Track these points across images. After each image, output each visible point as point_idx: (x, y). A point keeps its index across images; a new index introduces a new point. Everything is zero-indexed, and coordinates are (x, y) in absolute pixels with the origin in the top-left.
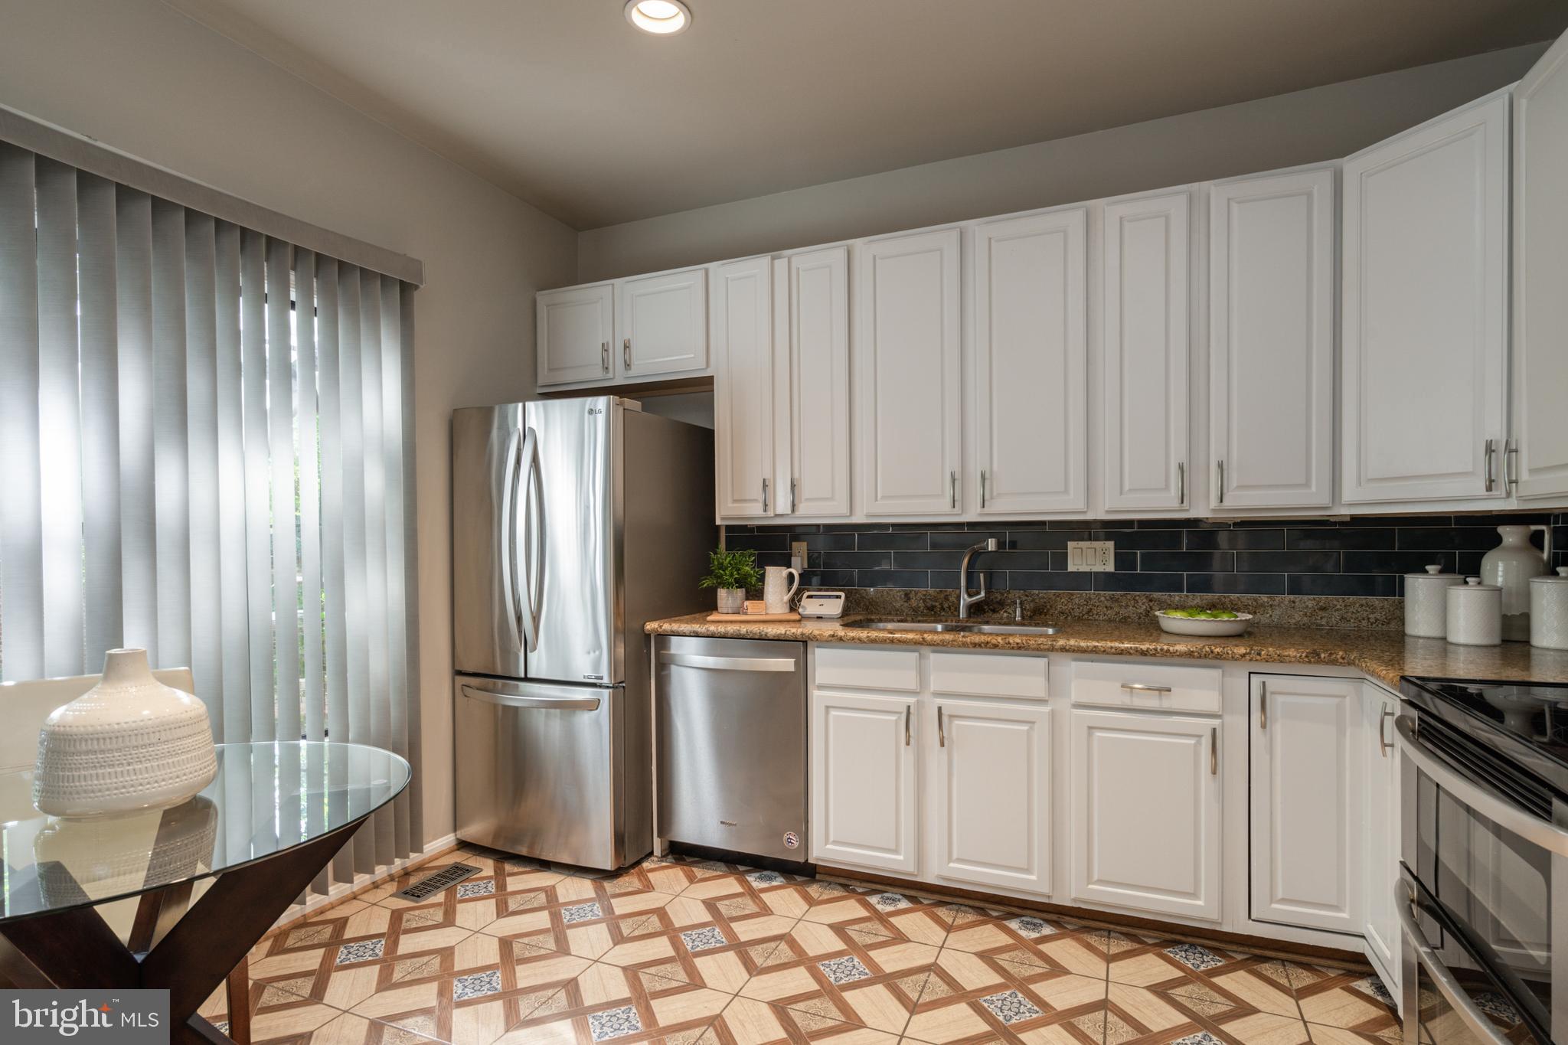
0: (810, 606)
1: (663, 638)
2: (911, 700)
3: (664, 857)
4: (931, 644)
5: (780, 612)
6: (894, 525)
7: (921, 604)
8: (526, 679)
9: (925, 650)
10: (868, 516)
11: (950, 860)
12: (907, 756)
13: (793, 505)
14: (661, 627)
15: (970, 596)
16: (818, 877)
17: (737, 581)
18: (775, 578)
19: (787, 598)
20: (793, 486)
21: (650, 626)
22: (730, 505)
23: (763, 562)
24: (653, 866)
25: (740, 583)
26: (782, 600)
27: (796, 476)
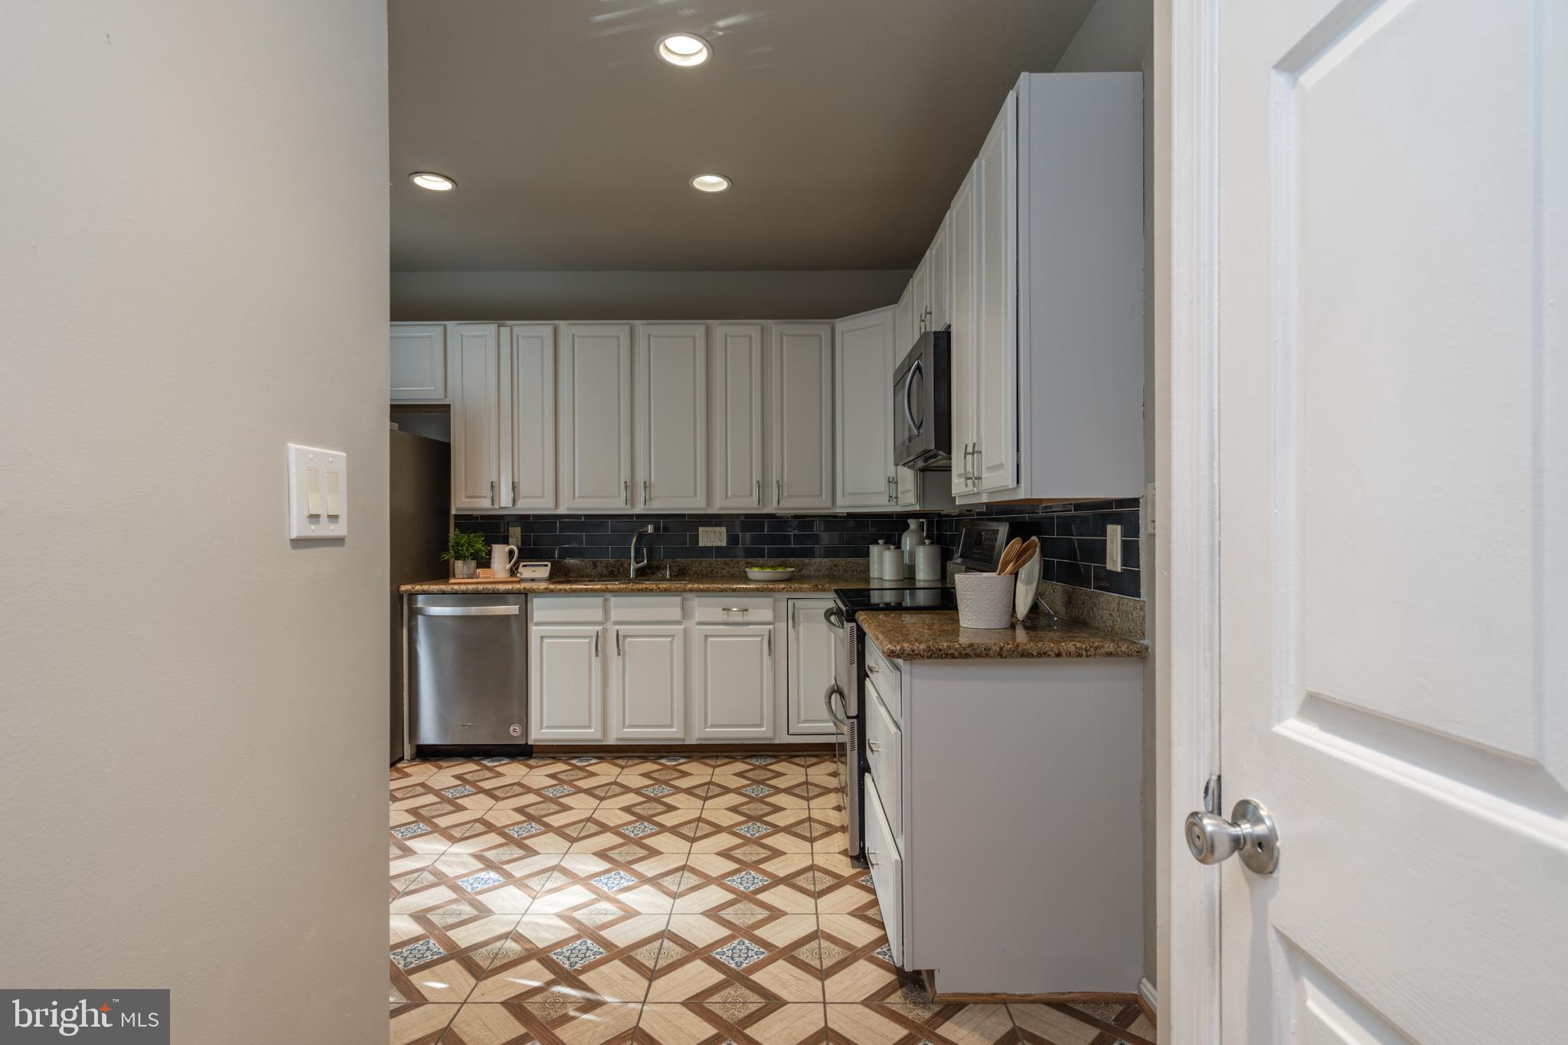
0: (526, 572)
1: (412, 595)
2: (599, 628)
3: (412, 759)
4: (612, 591)
5: (504, 576)
6: (585, 516)
7: (605, 570)
9: (608, 595)
10: (568, 509)
11: (624, 727)
12: (596, 664)
13: (514, 501)
14: (414, 588)
15: (637, 563)
16: (534, 755)
17: (471, 554)
18: (499, 552)
19: (508, 567)
20: (514, 488)
21: (403, 588)
22: (464, 500)
23: (490, 541)
24: (405, 765)
25: (475, 556)
26: (505, 567)
27: (516, 480)
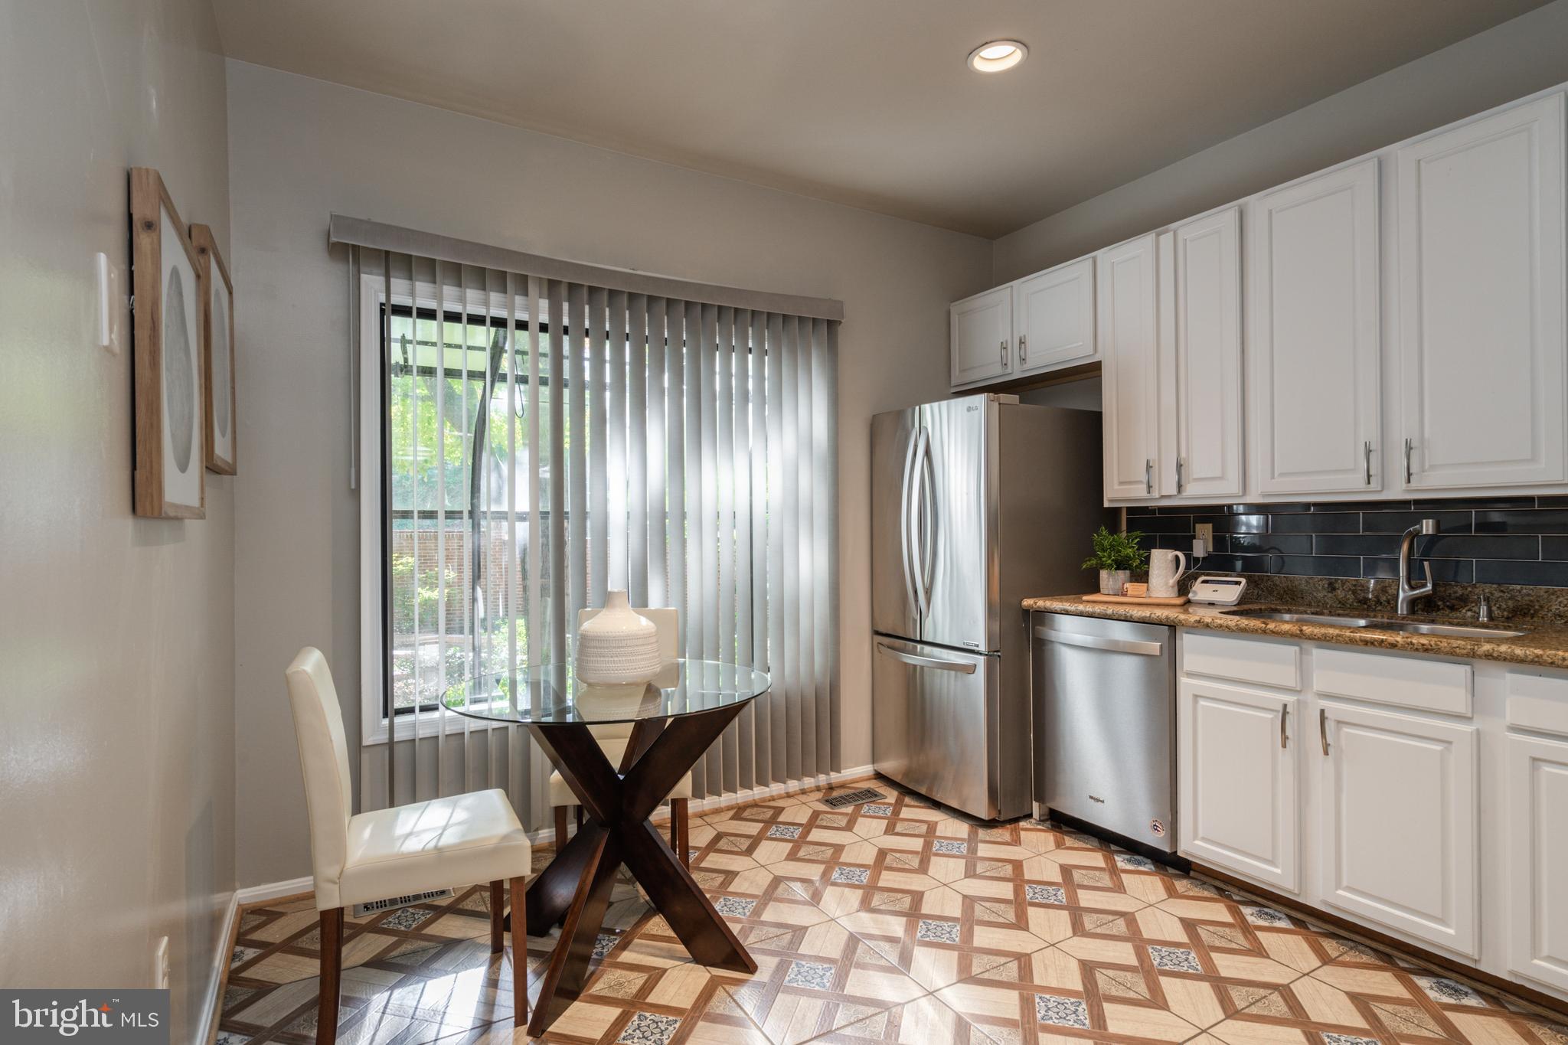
0: (1201, 591)
1: (1041, 617)
2: (1289, 699)
3: (1041, 821)
4: (1311, 638)
5: (1165, 595)
7: (1351, 596)
8: (921, 642)
9: (1308, 645)
10: (1264, 495)
11: (1338, 886)
12: (1286, 759)
13: (1180, 486)
14: (1036, 603)
15: (1412, 588)
16: (1192, 873)
17: (1115, 561)
18: (1162, 561)
19: (1173, 581)
20: (1179, 466)
21: (1027, 602)
22: (1119, 487)
23: (1147, 545)
24: (1029, 826)
25: (1120, 565)
26: (1167, 584)
27: (1183, 455)
